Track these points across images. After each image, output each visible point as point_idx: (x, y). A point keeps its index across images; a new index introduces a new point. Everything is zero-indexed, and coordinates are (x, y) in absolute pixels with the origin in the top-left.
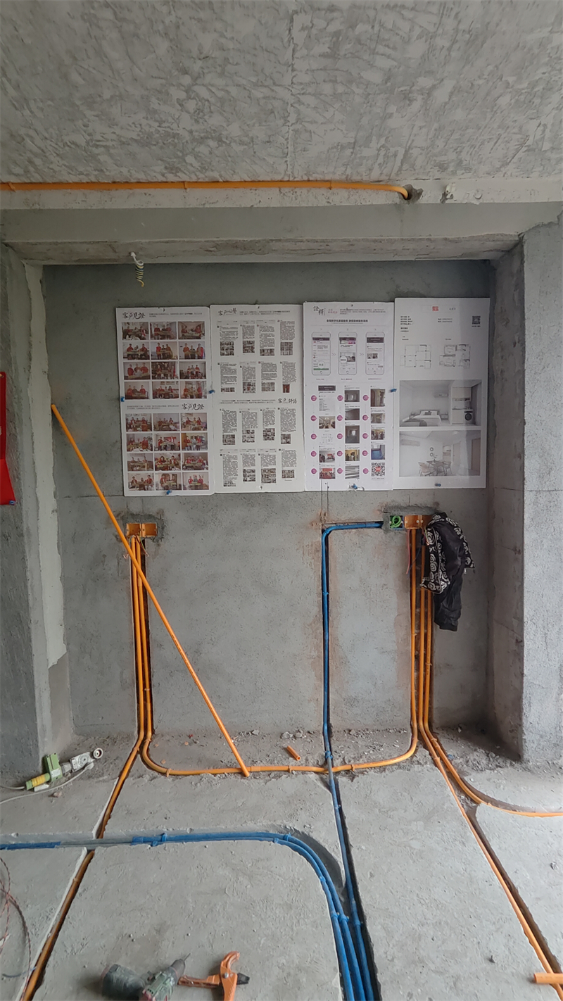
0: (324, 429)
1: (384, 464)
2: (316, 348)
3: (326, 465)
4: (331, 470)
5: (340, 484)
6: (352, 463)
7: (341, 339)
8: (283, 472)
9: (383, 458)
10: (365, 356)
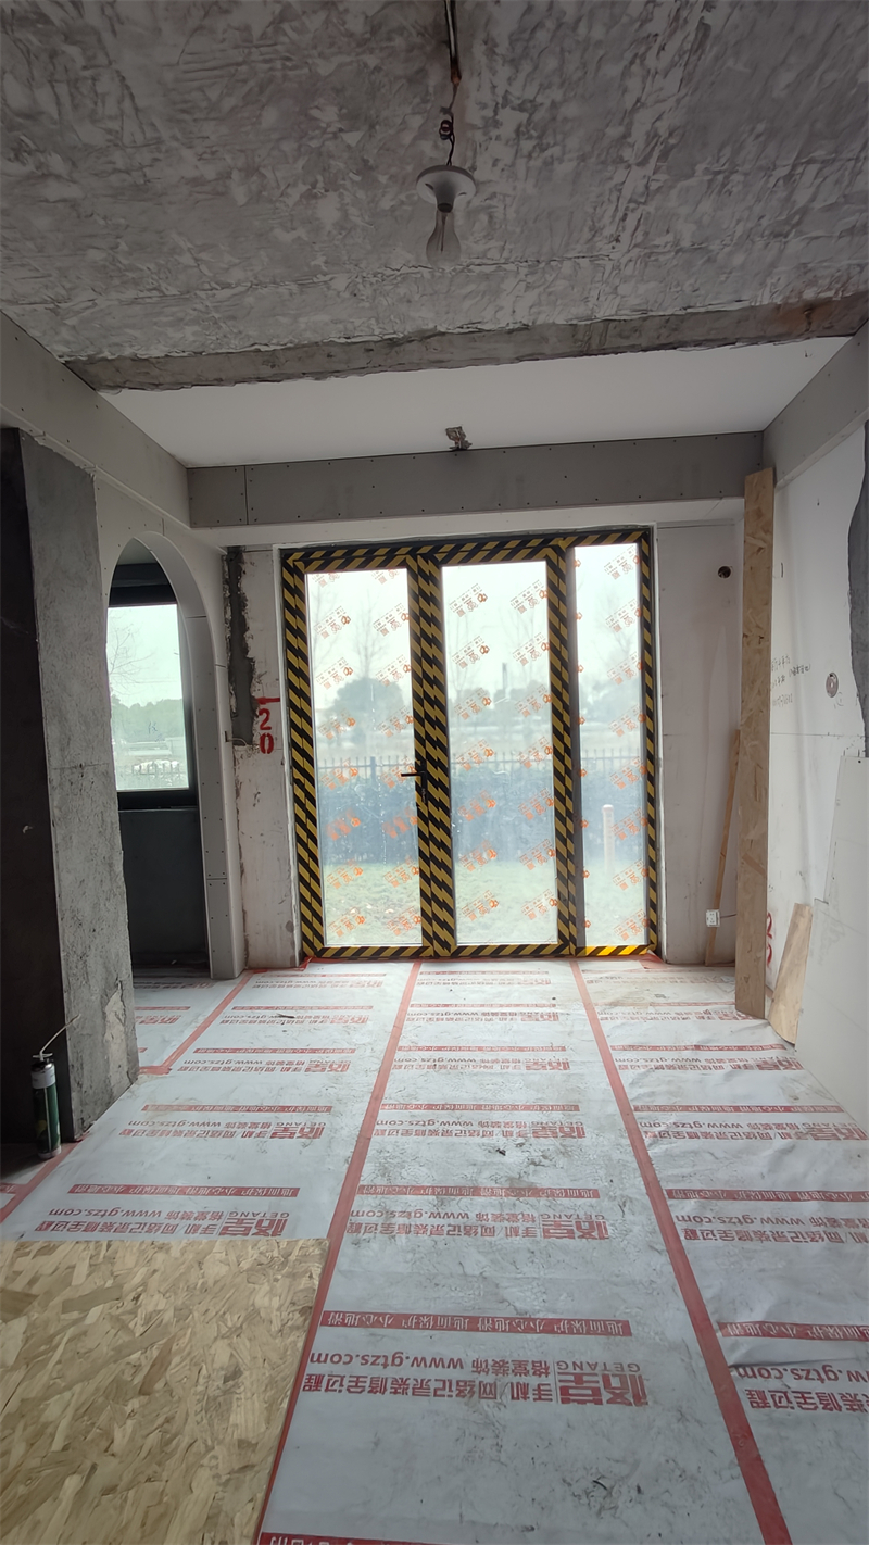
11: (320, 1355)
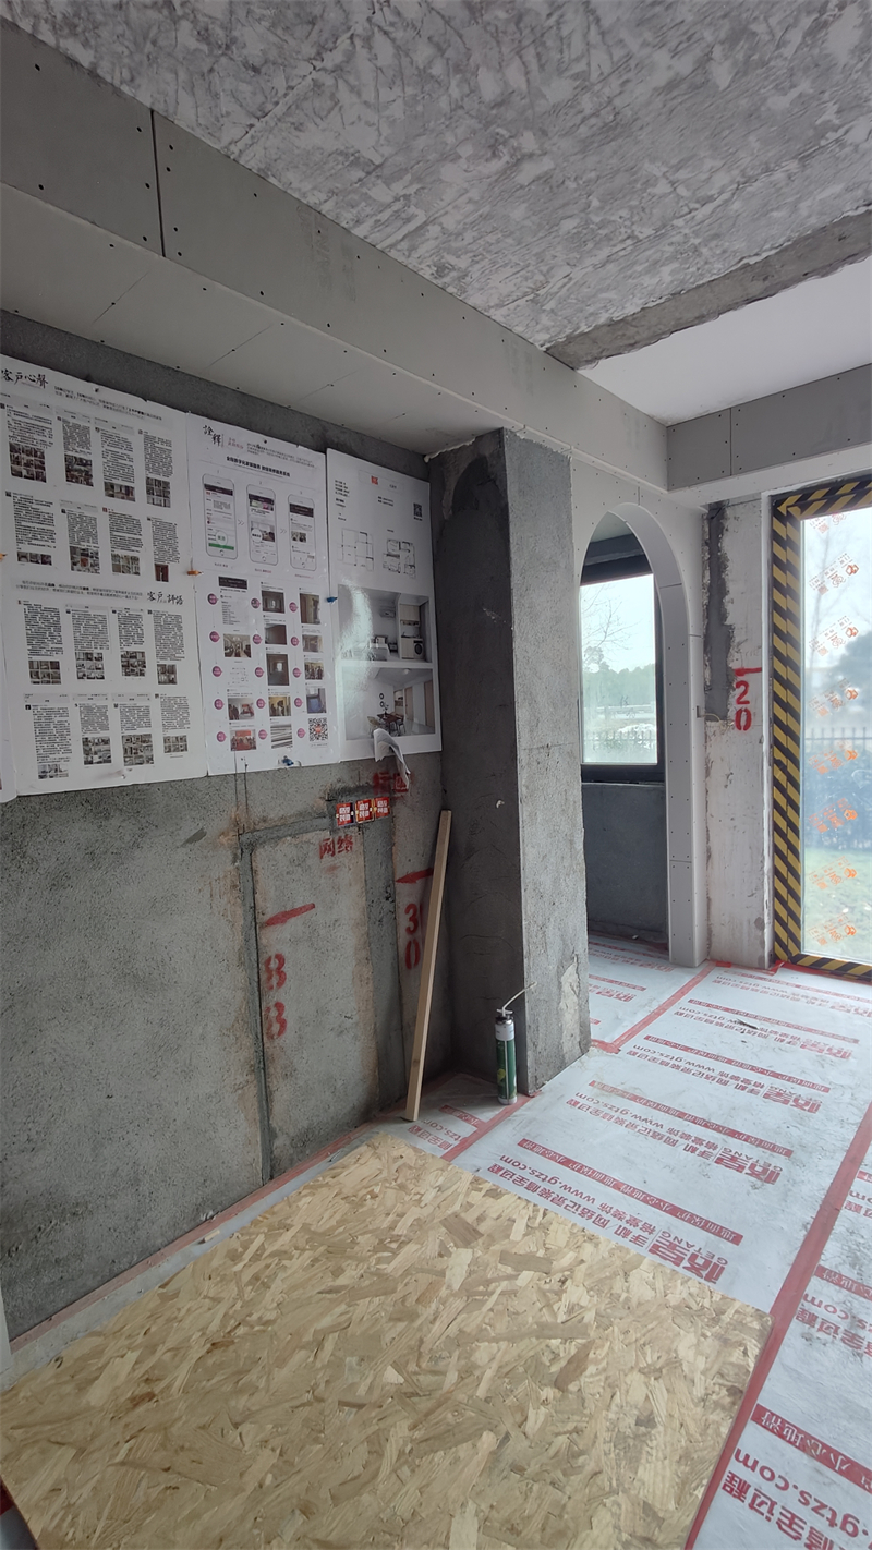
0: (233, 659)
1: (325, 720)
2: (210, 505)
3: (242, 724)
4: (249, 733)
5: (265, 758)
6: (281, 720)
7: (252, 498)
8: (166, 740)
9: (323, 710)
10: (288, 536)
11: (747, 1457)
